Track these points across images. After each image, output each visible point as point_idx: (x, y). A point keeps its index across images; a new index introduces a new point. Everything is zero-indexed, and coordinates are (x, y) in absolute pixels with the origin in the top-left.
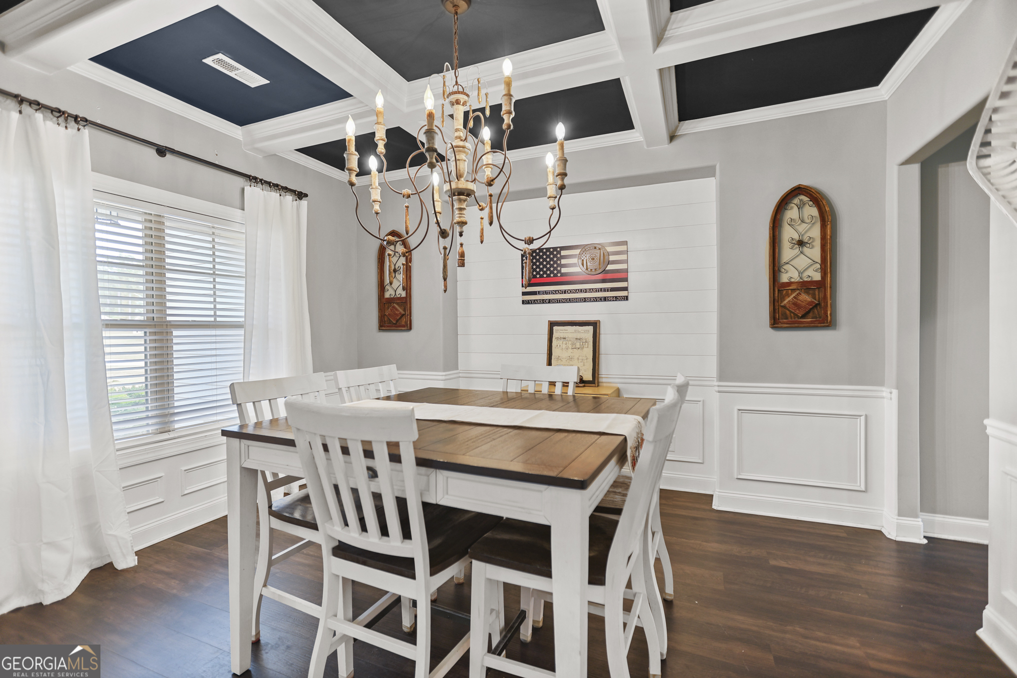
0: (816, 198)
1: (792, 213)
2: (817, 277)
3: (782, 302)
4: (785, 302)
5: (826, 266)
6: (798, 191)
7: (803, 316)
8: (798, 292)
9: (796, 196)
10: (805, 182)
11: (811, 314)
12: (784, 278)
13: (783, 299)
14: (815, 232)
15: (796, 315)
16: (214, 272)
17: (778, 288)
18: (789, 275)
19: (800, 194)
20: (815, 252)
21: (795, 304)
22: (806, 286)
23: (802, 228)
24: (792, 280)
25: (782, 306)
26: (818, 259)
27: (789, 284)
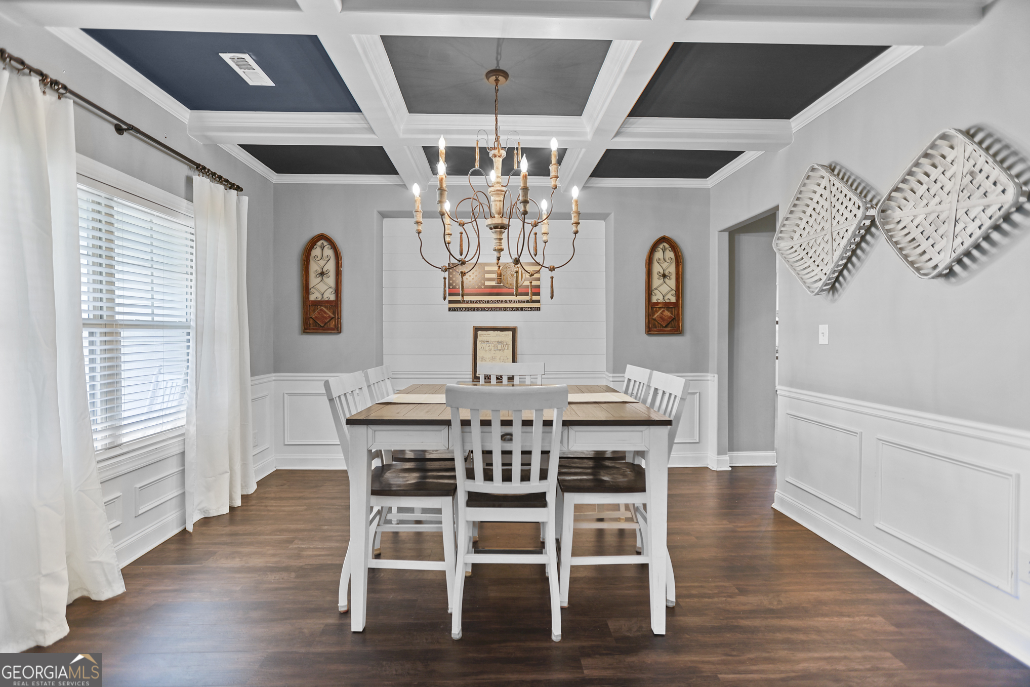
0: (674, 247)
1: (659, 254)
2: (673, 300)
3: (653, 316)
4: (656, 316)
5: (679, 293)
6: (663, 239)
7: (666, 327)
8: (663, 309)
9: (661, 243)
10: (668, 234)
11: (670, 325)
12: (654, 300)
13: (654, 315)
14: (672, 269)
15: (661, 325)
16: (152, 265)
17: (651, 307)
18: (657, 298)
19: (664, 242)
20: (672, 282)
21: (661, 318)
22: (667, 305)
23: (665, 265)
24: (659, 301)
25: (653, 319)
26: (674, 287)
27: (658, 303)
